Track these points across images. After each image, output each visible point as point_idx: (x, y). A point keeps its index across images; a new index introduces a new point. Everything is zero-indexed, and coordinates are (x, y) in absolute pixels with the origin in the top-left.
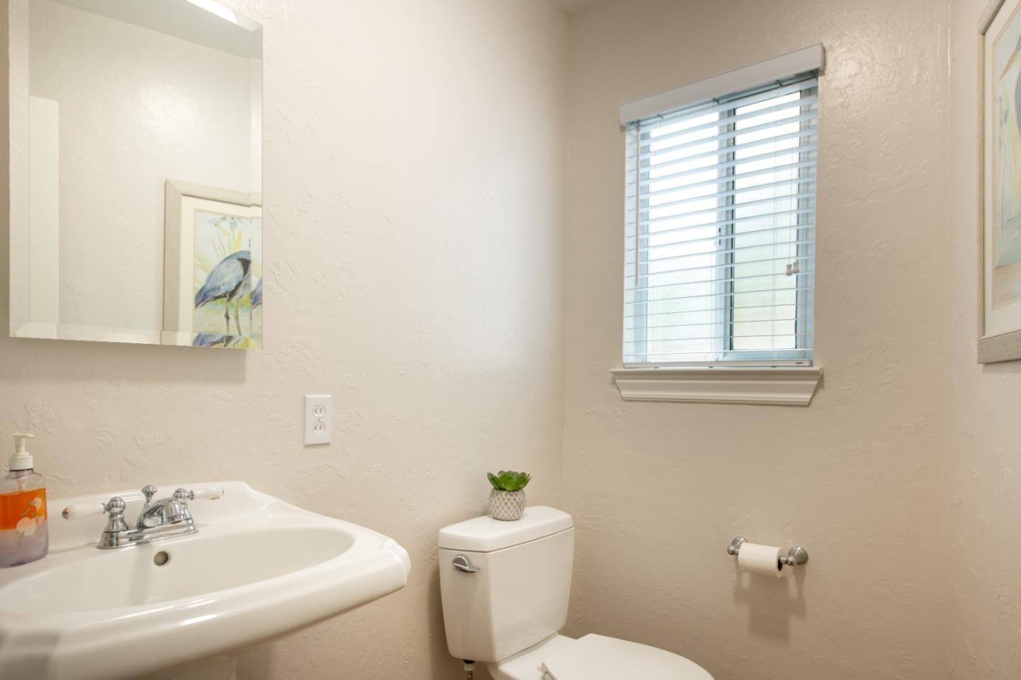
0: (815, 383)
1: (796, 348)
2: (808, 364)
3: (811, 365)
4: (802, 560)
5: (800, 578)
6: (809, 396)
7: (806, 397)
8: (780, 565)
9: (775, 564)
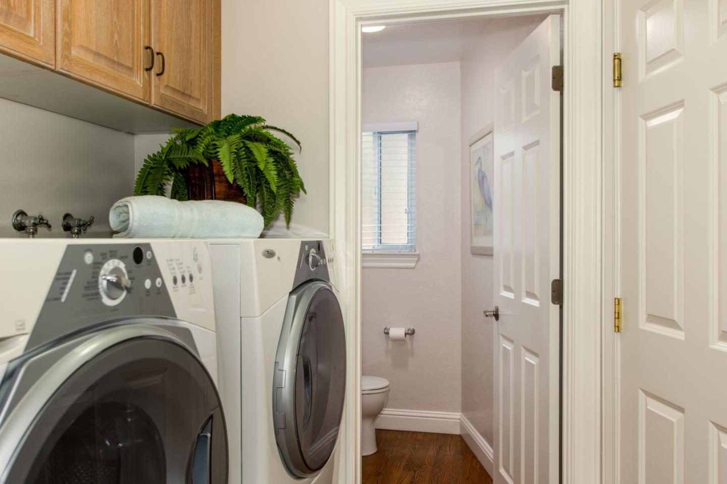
0: (417, 259)
1: (408, 243)
2: (413, 251)
3: (415, 252)
4: (413, 332)
5: (412, 340)
6: (415, 264)
7: (413, 265)
8: (406, 334)
9: (404, 335)
